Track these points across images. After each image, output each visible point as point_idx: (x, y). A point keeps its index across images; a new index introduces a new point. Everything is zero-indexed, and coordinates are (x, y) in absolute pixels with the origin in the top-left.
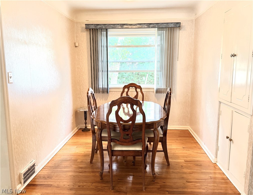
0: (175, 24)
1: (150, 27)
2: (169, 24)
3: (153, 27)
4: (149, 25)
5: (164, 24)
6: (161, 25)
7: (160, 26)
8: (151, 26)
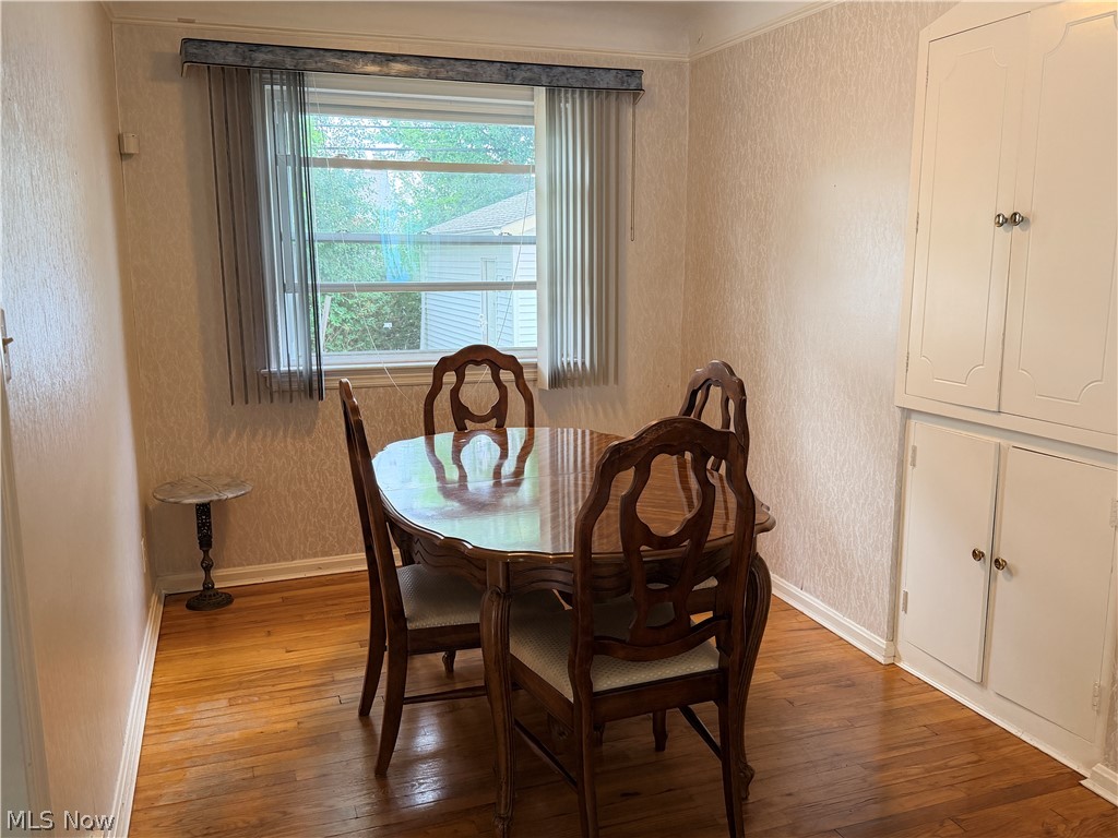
0: (621, 74)
1: (514, 78)
2: (597, 72)
3: (530, 80)
4: (513, 72)
5: (577, 71)
6: (563, 73)
7: (556, 79)
8: (521, 74)
